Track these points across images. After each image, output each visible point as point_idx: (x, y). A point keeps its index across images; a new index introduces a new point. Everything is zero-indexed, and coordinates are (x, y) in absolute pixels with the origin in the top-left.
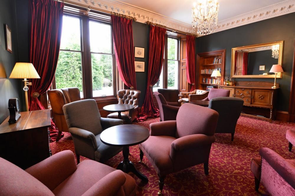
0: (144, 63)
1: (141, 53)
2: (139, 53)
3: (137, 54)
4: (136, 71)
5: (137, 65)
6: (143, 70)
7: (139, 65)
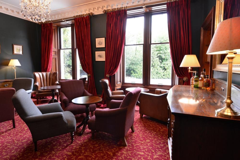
0: (104, 52)
1: (102, 43)
2: (100, 43)
3: (98, 45)
4: (97, 60)
5: (98, 55)
6: (103, 59)
7: (100, 55)
